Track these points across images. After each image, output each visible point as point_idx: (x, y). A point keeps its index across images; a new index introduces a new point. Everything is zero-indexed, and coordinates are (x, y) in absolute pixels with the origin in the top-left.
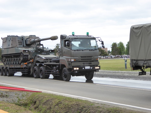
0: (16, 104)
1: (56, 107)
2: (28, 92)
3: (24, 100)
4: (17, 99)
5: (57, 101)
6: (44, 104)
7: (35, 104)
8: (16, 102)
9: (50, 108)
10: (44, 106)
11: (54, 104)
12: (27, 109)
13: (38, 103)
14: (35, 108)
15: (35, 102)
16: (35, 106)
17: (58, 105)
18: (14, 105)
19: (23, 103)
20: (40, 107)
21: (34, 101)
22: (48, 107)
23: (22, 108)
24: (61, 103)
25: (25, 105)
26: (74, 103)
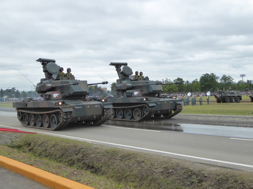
0: (9, 146)
1: (53, 148)
2: (22, 134)
3: (18, 142)
4: (10, 141)
5: (54, 143)
6: (39, 145)
7: (29, 146)
8: (9, 144)
9: (46, 150)
10: (39, 148)
11: (50, 146)
12: (21, 151)
13: (32, 144)
14: (30, 150)
15: (30, 144)
16: (30, 148)
17: (54, 147)
18: (6, 147)
19: (17, 145)
20: (35, 149)
21: (28, 143)
22: (44, 149)
23: (16, 150)
24: (57, 145)
25: (19, 147)
26: (71, 144)
